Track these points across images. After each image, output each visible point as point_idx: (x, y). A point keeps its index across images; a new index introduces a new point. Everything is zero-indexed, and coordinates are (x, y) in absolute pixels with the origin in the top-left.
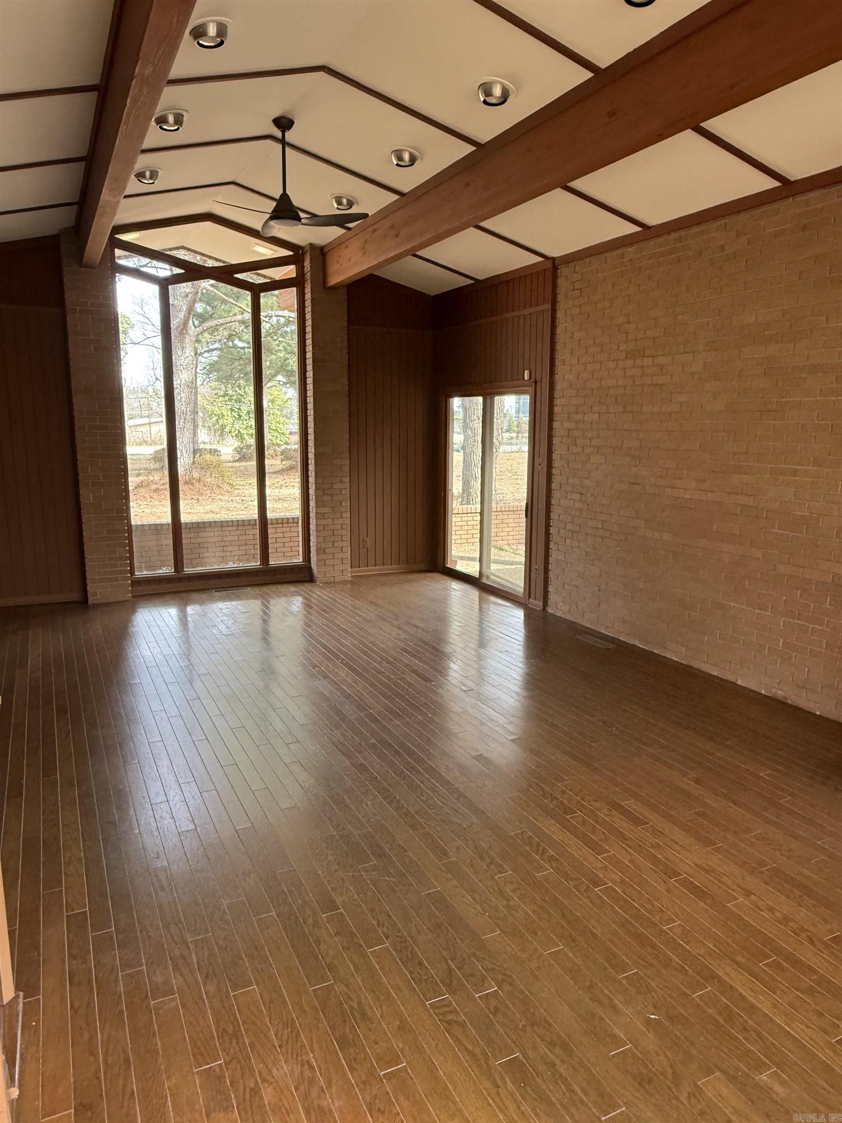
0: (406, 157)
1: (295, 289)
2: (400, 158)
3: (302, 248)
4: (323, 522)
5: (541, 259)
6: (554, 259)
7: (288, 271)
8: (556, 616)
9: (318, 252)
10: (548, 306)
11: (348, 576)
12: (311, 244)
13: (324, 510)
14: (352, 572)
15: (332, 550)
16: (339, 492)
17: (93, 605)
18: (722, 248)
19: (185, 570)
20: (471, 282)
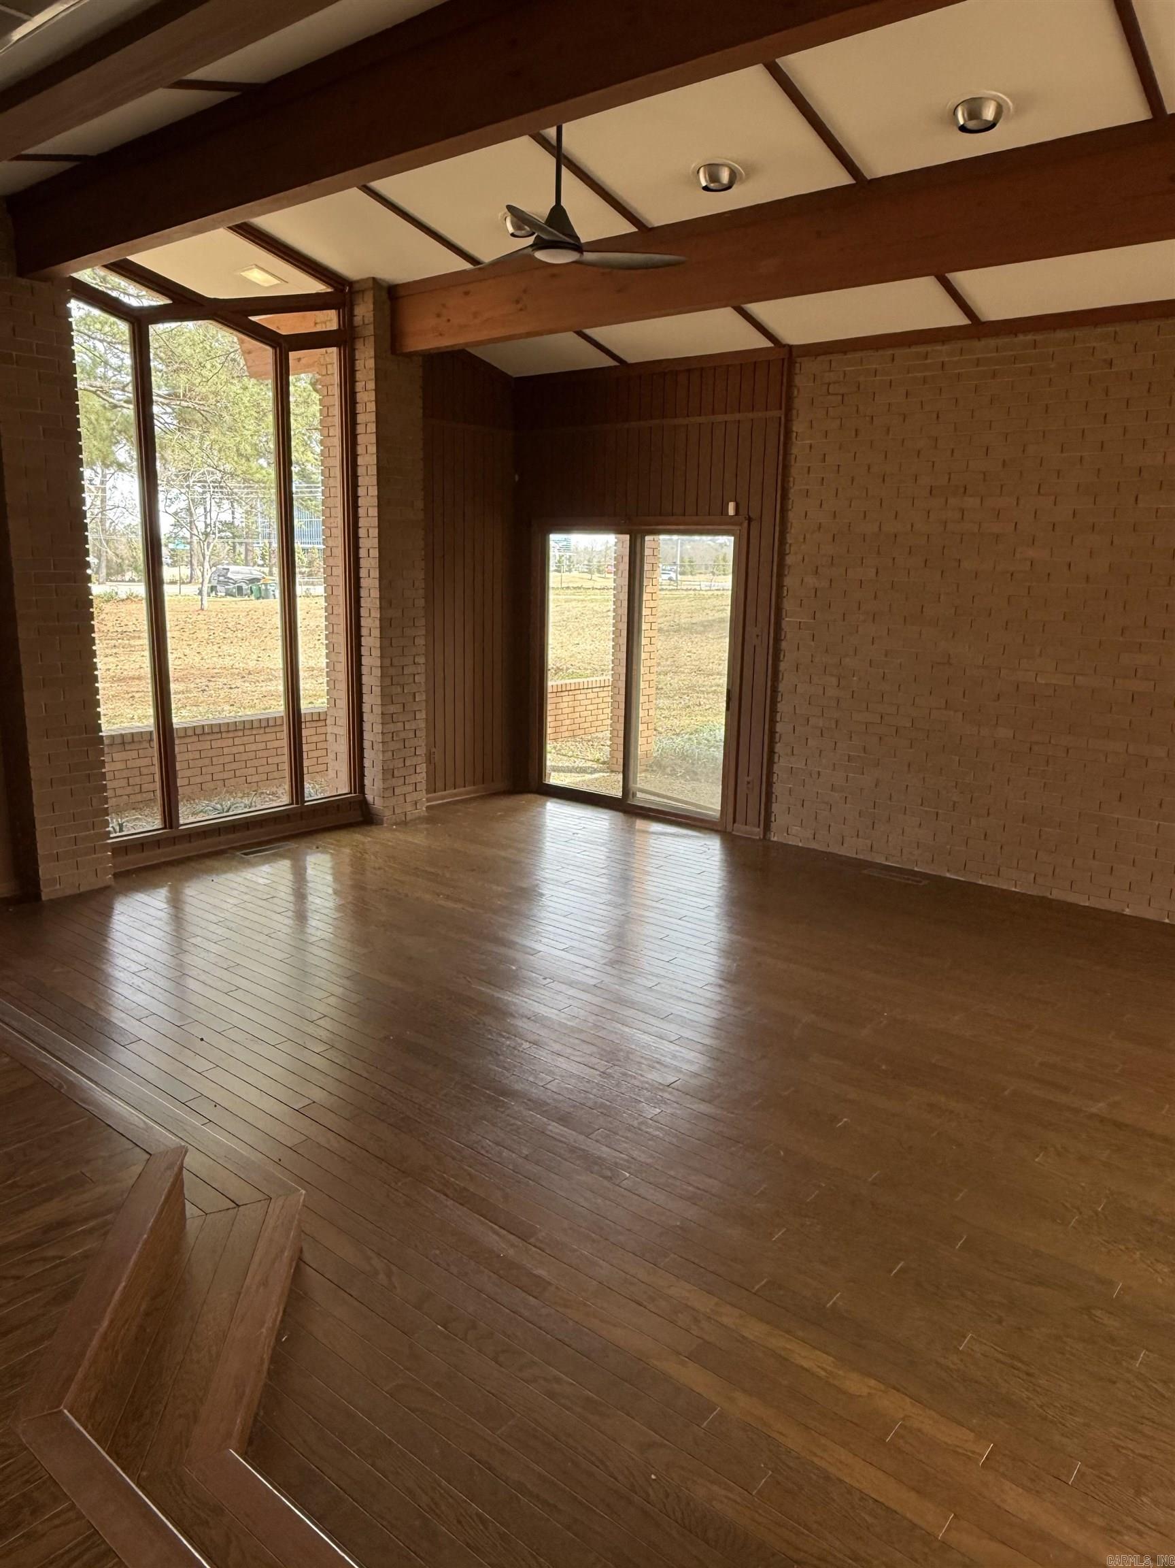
0: (725, 176)
1: (335, 350)
2: (714, 177)
3: (351, 283)
4: (391, 727)
5: (767, 344)
6: (790, 347)
7: (328, 320)
8: (789, 845)
9: (384, 295)
10: (781, 413)
11: (422, 810)
12: (374, 279)
13: (392, 709)
14: (428, 800)
15: (403, 772)
16: (411, 680)
17: (51, 900)
18: (1111, 364)
19: (181, 822)
20: (611, 363)
